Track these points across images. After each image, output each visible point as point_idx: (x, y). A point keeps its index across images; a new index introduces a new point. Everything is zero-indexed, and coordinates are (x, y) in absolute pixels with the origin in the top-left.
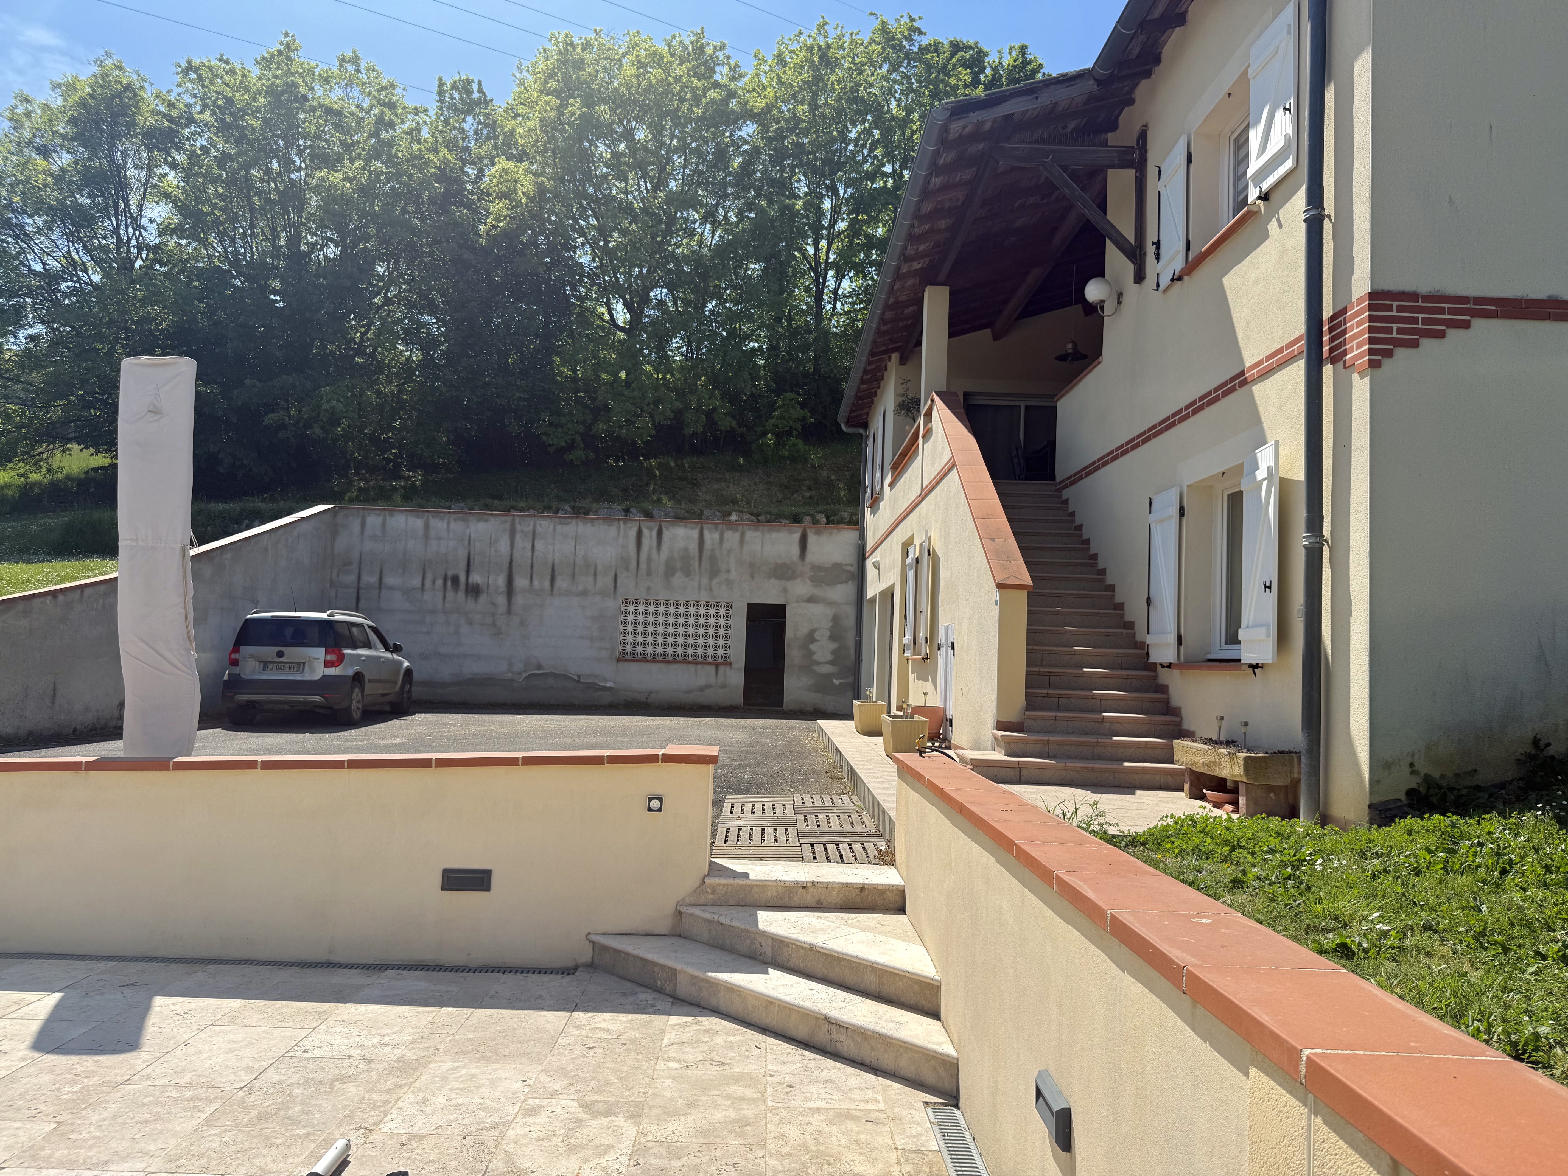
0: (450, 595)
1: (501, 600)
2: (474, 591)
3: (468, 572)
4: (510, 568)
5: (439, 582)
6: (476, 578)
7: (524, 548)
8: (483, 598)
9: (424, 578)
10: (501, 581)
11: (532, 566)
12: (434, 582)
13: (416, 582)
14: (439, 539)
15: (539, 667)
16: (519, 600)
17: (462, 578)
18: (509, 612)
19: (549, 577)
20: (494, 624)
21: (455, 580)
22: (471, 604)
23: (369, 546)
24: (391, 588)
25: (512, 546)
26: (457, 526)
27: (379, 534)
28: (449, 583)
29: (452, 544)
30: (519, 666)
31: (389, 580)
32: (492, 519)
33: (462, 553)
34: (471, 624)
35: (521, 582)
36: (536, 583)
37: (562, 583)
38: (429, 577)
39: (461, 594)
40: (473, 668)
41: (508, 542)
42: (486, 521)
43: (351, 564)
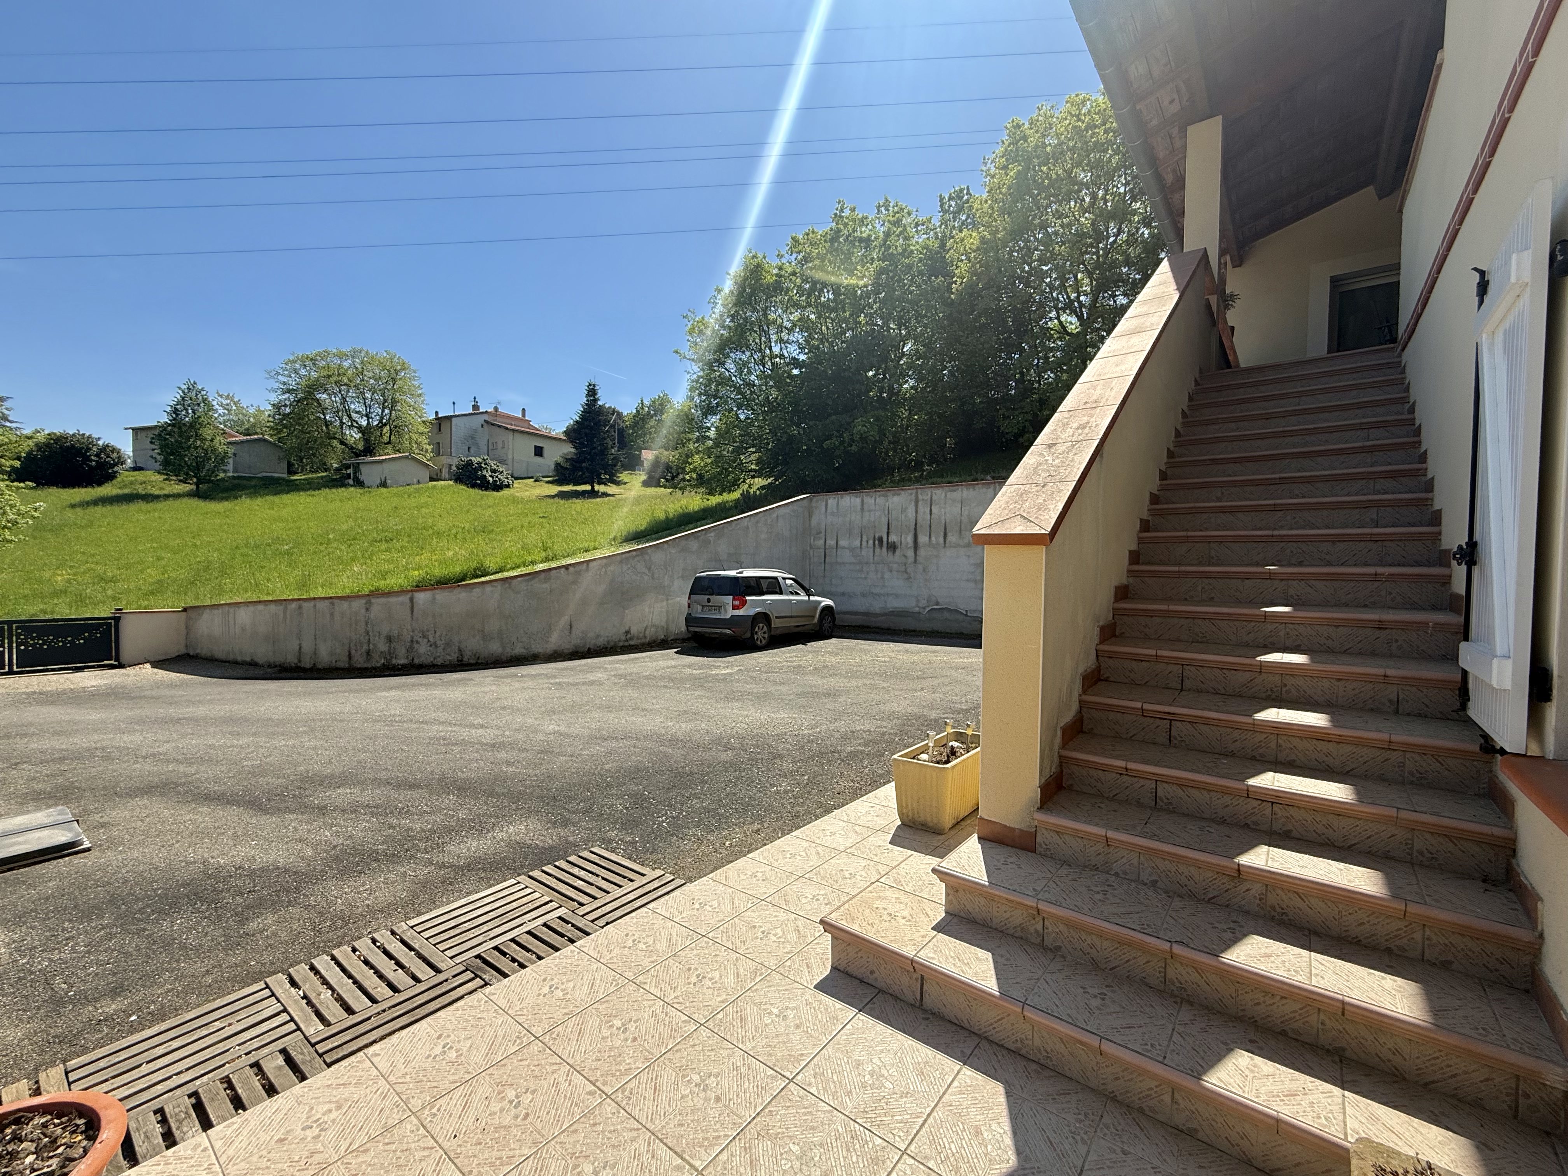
0: (878, 550)
1: (910, 553)
2: (892, 547)
3: (888, 533)
4: (916, 529)
5: (871, 542)
6: (893, 538)
7: (924, 512)
8: (898, 552)
9: (861, 540)
10: (910, 539)
11: (930, 527)
12: (867, 542)
13: (858, 543)
14: (870, 511)
15: (937, 604)
16: (922, 552)
17: (885, 539)
18: (915, 562)
19: (942, 534)
20: (906, 572)
21: (881, 540)
22: (890, 557)
23: (830, 519)
24: (843, 548)
25: (916, 512)
26: (881, 500)
27: (835, 511)
28: (877, 542)
29: (877, 514)
30: (923, 603)
31: (842, 543)
32: (903, 492)
33: (884, 520)
34: (891, 571)
35: (923, 539)
36: (933, 538)
37: (952, 538)
38: (865, 538)
39: (884, 549)
40: (894, 604)
41: (914, 509)
42: (899, 495)
43: (820, 532)
